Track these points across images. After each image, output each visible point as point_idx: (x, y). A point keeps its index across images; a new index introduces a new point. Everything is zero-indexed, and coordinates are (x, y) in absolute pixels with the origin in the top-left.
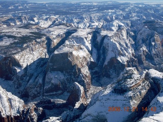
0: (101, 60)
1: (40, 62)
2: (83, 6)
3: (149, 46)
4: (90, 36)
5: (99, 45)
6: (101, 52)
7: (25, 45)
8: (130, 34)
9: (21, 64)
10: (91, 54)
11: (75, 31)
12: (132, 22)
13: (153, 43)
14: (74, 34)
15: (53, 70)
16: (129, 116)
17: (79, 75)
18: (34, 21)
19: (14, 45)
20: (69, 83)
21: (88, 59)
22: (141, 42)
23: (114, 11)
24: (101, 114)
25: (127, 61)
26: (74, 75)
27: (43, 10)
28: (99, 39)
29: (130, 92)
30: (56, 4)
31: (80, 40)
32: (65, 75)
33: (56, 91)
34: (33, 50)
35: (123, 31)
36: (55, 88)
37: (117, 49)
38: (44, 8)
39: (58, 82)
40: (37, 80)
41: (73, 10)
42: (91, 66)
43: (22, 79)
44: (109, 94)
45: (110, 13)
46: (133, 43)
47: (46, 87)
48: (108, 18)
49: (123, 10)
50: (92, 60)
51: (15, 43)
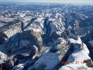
0: (48, 33)
1: (17, 35)
2: (42, 6)
3: (72, 26)
4: (43, 21)
5: (48, 26)
6: (48, 29)
7: (10, 26)
8: (63, 20)
9: (7, 36)
10: (43, 30)
11: (36, 19)
12: (65, 14)
13: (74, 25)
14: (35, 20)
15: (24, 39)
16: (58, 64)
17: (37, 41)
18: (17, 14)
19: (5, 27)
21: (42, 33)
22: (68, 24)
23: (57, 8)
24: (44, 63)
25: (61, 34)
26: (34, 41)
27: (23, 8)
28: (47, 23)
29: (59, 51)
30: (29, 5)
31: (38, 23)
32: (29, 41)
33: (25, 50)
34: (14, 29)
35: (60, 19)
36: (25, 48)
37: (56, 28)
39: (26, 45)
40: (15, 44)
41: (37, 8)
42: (43, 36)
43: (8, 44)
44: (48, 53)
45: (55, 10)
46: (65, 24)
47: (20, 48)
48: (54, 12)
49: (62, 8)
50: (44, 34)
51: (5, 25)
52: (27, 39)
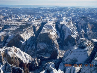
0: (62, 37)
1: (32, 39)
2: (42, 9)
7: (24, 30)
9: (24, 39)
10: (57, 34)
11: (46, 22)
12: (72, 18)
13: (87, 28)
14: (46, 24)
15: (41, 42)
17: (54, 44)
19: (18, 30)
20: (49, 48)
21: (56, 37)
23: (60, 12)
24: (75, 58)
25: (76, 37)
26: (51, 44)
27: (20, 12)
29: (87, 48)
31: (50, 27)
32: (46, 44)
33: (43, 53)
34: (28, 32)
36: (42, 51)
38: (20, 11)
39: (43, 48)
40: (32, 47)
41: (37, 12)
42: (58, 40)
43: (25, 47)
45: (59, 13)
46: (77, 28)
47: (38, 51)
48: (58, 16)
50: (58, 37)
52: (44, 42)
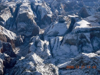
0: (39, 17)
1: (11, 19)
4: (30, 6)
5: (36, 10)
6: (38, 13)
7: (2, 11)
8: (48, 5)
9: (4, 20)
10: (34, 14)
13: (60, 8)
15: (20, 22)
17: (32, 23)
21: (34, 17)
22: (54, 8)
24: (56, 31)
25: (52, 16)
26: (30, 23)
28: (35, 7)
29: (66, 22)
31: (26, 8)
32: (26, 24)
34: (6, 14)
36: (23, 30)
39: (24, 27)
40: (13, 27)
42: (36, 19)
44: (58, 23)
46: (51, 9)
50: (35, 17)
